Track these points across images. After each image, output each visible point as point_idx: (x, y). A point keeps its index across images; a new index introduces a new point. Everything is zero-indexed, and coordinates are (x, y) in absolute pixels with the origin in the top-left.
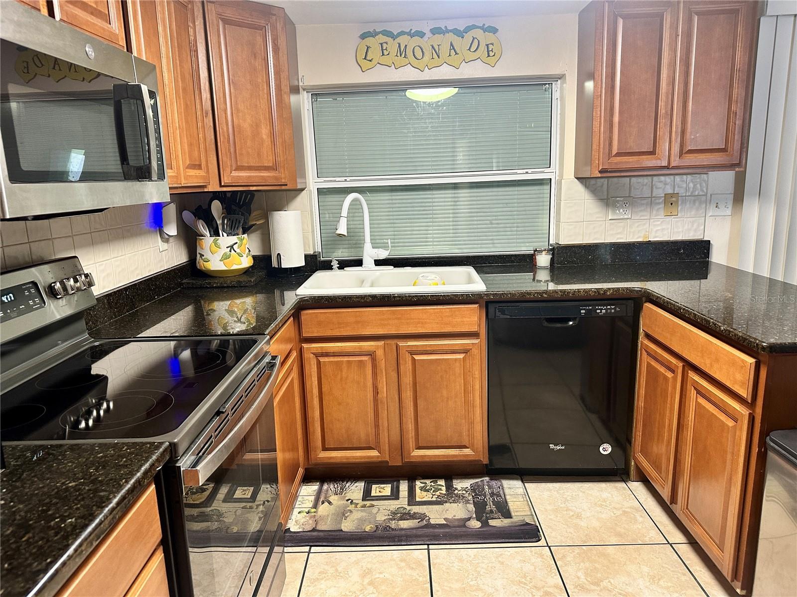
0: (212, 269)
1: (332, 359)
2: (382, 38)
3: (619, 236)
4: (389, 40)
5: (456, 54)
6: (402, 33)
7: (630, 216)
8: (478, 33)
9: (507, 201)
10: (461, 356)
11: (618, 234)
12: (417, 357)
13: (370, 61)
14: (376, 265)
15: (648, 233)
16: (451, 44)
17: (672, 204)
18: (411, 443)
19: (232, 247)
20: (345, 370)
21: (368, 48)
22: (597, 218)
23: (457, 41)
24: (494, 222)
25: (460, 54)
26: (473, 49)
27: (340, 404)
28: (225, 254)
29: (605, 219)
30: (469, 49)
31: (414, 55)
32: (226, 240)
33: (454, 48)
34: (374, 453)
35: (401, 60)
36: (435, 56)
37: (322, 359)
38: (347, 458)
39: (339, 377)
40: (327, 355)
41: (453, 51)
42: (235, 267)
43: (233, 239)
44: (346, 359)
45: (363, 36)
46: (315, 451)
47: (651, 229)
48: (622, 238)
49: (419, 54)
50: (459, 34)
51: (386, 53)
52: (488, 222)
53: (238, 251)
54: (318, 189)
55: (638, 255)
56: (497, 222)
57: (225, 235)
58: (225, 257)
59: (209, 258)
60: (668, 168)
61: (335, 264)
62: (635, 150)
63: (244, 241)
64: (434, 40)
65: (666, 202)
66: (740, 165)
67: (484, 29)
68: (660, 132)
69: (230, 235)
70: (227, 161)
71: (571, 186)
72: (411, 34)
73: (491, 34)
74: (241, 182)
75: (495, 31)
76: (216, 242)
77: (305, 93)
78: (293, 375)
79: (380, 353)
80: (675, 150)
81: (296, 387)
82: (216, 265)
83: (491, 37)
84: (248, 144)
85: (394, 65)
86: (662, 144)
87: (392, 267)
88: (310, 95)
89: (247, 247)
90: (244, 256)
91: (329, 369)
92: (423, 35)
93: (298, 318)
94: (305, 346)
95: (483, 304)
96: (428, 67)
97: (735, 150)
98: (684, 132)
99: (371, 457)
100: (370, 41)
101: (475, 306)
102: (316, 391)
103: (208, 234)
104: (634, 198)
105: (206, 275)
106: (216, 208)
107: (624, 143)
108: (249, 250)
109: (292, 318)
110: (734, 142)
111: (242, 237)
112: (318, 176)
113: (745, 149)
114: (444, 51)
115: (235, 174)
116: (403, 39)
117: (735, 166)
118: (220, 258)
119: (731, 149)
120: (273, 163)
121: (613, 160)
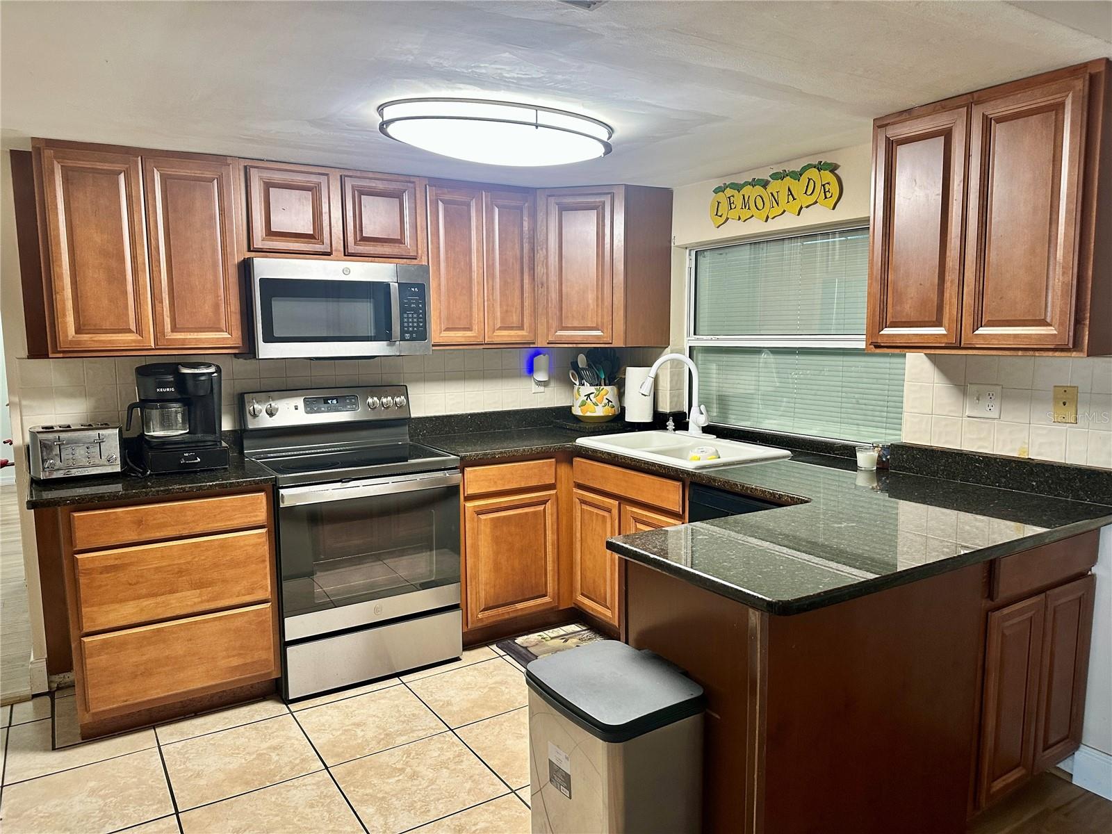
1: (589, 508)
2: (729, 192)
3: (982, 444)
4: (736, 193)
5: (794, 199)
6: (747, 183)
7: (997, 415)
8: (813, 173)
9: (878, 376)
11: (980, 439)
12: (638, 525)
13: (721, 216)
14: (702, 431)
15: (1027, 446)
16: (789, 190)
17: (1064, 404)
19: (588, 396)
20: (594, 522)
21: (719, 203)
22: (950, 411)
23: (793, 184)
24: (861, 401)
25: (798, 199)
26: (809, 192)
27: (591, 553)
28: (583, 401)
29: (961, 415)
30: (805, 193)
31: (756, 206)
32: (588, 389)
33: (791, 194)
35: (746, 213)
36: (775, 204)
37: (583, 506)
38: (592, 609)
39: (591, 526)
40: (585, 503)
41: (791, 197)
42: (588, 414)
43: (593, 389)
45: (716, 191)
46: (575, 594)
47: (1032, 440)
48: (986, 448)
49: (760, 205)
50: (797, 176)
51: (733, 206)
52: (854, 401)
53: (594, 400)
54: (690, 347)
55: (1004, 477)
56: (864, 401)
57: (588, 385)
58: (583, 404)
59: (575, 404)
60: (960, 348)
61: (671, 424)
62: (914, 317)
63: (603, 392)
64: (775, 186)
65: (1056, 399)
66: (1076, 346)
67: (820, 167)
68: (947, 295)
69: (591, 385)
70: (554, 323)
71: (916, 362)
72: (754, 183)
73: (827, 172)
74: (563, 340)
75: (833, 168)
76: (579, 388)
77: (688, 251)
78: (541, 508)
79: (615, 512)
80: (967, 321)
81: (549, 521)
82: (577, 411)
83: (827, 176)
84: (574, 308)
85: (739, 219)
86: (950, 311)
87: (715, 436)
88: (693, 253)
89: (605, 397)
90: (600, 405)
91: (586, 517)
92: (765, 184)
93: (571, 463)
94: (575, 490)
95: (688, 483)
96: (770, 217)
97: (1061, 324)
98: (980, 294)
99: (605, 615)
100: (721, 197)
101: (678, 484)
102: (578, 535)
103: (577, 383)
104: (1002, 388)
105: (577, 419)
106: (582, 360)
107: (898, 308)
108: (609, 401)
109: (553, 460)
110: (1058, 311)
111: (602, 387)
112: (695, 334)
113: (1087, 322)
114: (783, 197)
115: (560, 333)
116: (747, 190)
117: (1062, 350)
118: (579, 404)
119: (1056, 321)
120: (597, 325)
121: (887, 331)
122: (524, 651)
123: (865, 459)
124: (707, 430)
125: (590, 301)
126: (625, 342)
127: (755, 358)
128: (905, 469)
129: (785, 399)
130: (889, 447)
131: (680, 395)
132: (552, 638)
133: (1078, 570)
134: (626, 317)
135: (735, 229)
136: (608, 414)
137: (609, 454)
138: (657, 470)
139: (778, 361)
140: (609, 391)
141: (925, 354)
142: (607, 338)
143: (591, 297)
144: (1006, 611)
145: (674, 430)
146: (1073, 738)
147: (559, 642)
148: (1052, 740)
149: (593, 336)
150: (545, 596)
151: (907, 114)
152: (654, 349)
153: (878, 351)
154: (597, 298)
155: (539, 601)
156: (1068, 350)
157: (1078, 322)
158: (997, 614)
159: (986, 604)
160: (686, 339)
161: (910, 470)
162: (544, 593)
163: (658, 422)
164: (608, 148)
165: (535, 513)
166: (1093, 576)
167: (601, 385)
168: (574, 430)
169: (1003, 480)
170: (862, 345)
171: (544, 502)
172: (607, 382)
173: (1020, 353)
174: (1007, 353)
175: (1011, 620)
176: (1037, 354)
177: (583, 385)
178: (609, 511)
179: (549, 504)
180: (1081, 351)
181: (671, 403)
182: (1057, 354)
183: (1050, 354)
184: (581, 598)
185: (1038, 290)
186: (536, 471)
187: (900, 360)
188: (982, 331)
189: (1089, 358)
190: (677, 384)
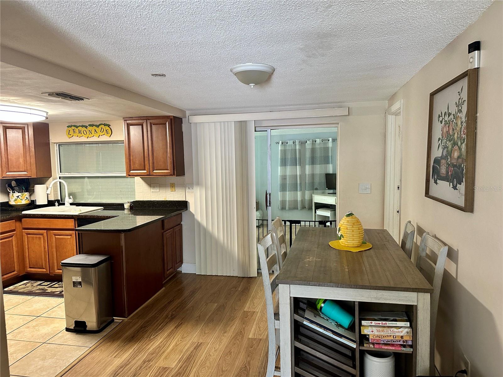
0: (11, 204)
1: (31, 236)
2: (73, 128)
3: (156, 198)
4: (76, 128)
5: (97, 133)
6: (80, 126)
7: (158, 191)
8: (103, 126)
10: (69, 237)
12: (56, 237)
13: (70, 135)
14: (70, 205)
16: (95, 130)
17: (173, 187)
18: (56, 268)
19: (18, 196)
20: (35, 240)
21: (69, 131)
22: (148, 191)
23: (96, 128)
24: (122, 191)
26: (102, 131)
27: (34, 251)
28: (16, 199)
29: (150, 192)
30: (100, 132)
31: (84, 133)
32: (17, 194)
34: (45, 270)
35: (80, 135)
36: (90, 133)
37: (28, 236)
38: (36, 271)
39: (33, 242)
40: (30, 234)
41: (96, 132)
42: (19, 204)
43: (20, 194)
44: (35, 236)
45: (68, 127)
46: (27, 268)
47: (167, 196)
50: (98, 126)
51: (75, 132)
53: (21, 198)
54: (59, 177)
57: (17, 192)
58: (16, 200)
59: (11, 200)
60: (150, 175)
61: (57, 204)
62: (138, 168)
63: (24, 195)
64: (90, 128)
65: (171, 186)
66: (174, 175)
67: (105, 125)
68: (146, 163)
69: (18, 192)
70: (5, 170)
71: (138, 179)
72: (82, 126)
73: (107, 127)
74: (10, 176)
75: (109, 126)
76: (13, 195)
77: (55, 144)
78: (11, 239)
79: (45, 234)
80: (151, 169)
81: (14, 243)
82: (12, 203)
83: (107, 128)
84: (14, 164)
85: (78, 136)
86: (147, 167)
87: (75, 206)
88: (58, 145)
89: (25, 197)
90: (24, 200)
91: (30, 239)
92: (86, 127)
93: (21, 221)
94: (23, 230)
95: (76, 219)
96: (89, 137)
97: (171, 170)
98: (153, 163)
99: (43, 271)
100: (70, 128)
101: (73, 220)
102: (27, 247)
103: (11, 192)
104: (159, 185)
105: (12, 206)
106: (13, 184)
107: (134, 166)
108: (27, 198)
109: (14, 220)
110: (170, 167)
111: (24, 193)
112: (61, 172)
113: (175, 169)
114: (93, 132)
115: (8, 173)
116: (80, 128)
117: (171, 175)
118: (14, 200)
119: (170, 169)
120: (25, 170)
121: (131, 172)
122: (11, 291)
123: (126, 206)
124: (71, 204)
125: (21, 162)
126: (37, 176)
127: (82, 180)
128: (137, 207)
129: (95, 192)
130: (132, 202)
131: (57, 194)
132: (19, 286)
133: (179, 223)
134: (36, 166)
135: (75, 139)
136: (27, 203)
137: (42, 215)
138: (64, 217)
139: (90, 180)
140: (27, 194)
141: (140, 177)
142: (29, 174)
143: (21, 160)
144: (166, 232)
145: (58, 206)
146: (181, 262)
147: (24, 286)
148: (177, 262)
149: (22, 174)
150: (14, 271)
151: (131, 118)
152: (46, 178)
153: (130, 176)
154: (24, 160)
155: (12, 274)
156: (173, 175)
157: (174, 169)
158: (165, 233)
159: (162, 231)
160: (57, 174)
161: (139, 207)
162: (14, 270)
163: (51, 203)
164: (47, 118)
165: (9, 241)
166: (182, 224)
167: (23, 192)
168: (13, 210)
169: (161, 206)
170: (125, 175)
171: (12, 236)
172: (25, 191)
173: (163, 176)
174: (161, 176)
175: (168, 234)
176: (167, 176)
177: (15, 192)
178: (42, 234)
179: (14, 237)
180: (175, 175)
181: (54, 197)
182: (171, 176)
183: (169, 176)
184: (29, 269)
185: (165, 162)
186: (8, 225)
187: (134, 179)
188: (154, 171)
189: (177, 177)
190: (55, 190)
